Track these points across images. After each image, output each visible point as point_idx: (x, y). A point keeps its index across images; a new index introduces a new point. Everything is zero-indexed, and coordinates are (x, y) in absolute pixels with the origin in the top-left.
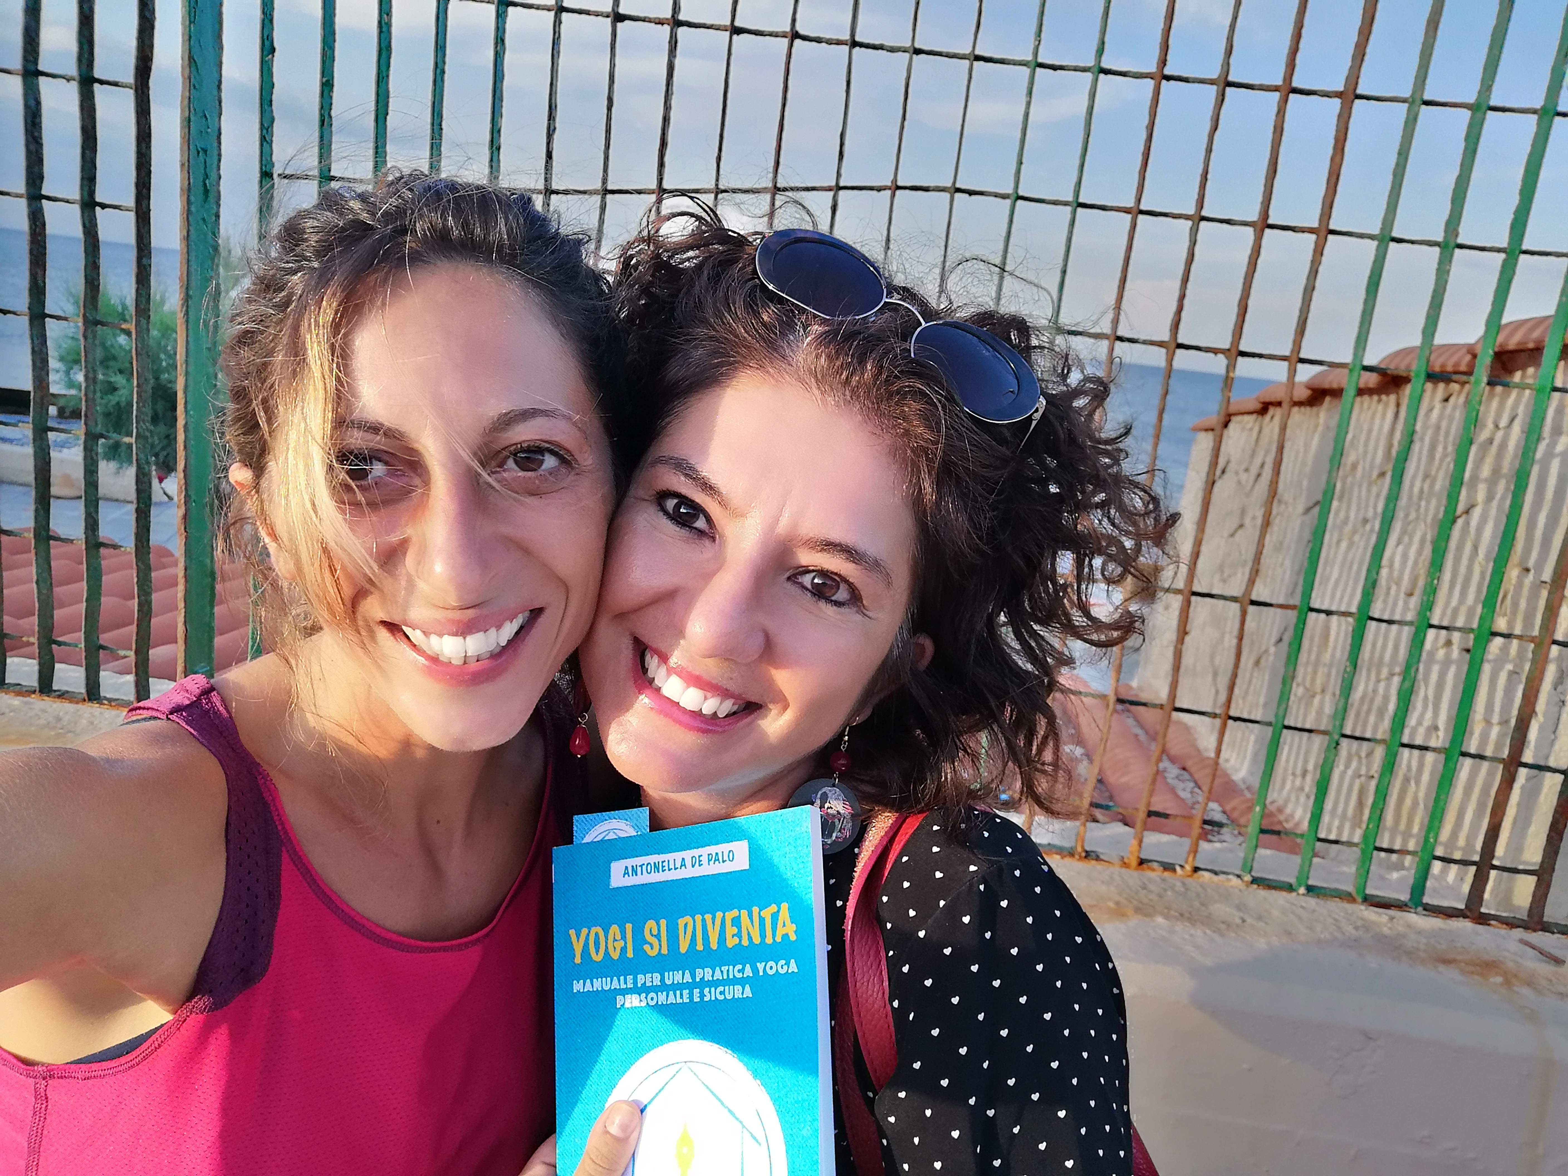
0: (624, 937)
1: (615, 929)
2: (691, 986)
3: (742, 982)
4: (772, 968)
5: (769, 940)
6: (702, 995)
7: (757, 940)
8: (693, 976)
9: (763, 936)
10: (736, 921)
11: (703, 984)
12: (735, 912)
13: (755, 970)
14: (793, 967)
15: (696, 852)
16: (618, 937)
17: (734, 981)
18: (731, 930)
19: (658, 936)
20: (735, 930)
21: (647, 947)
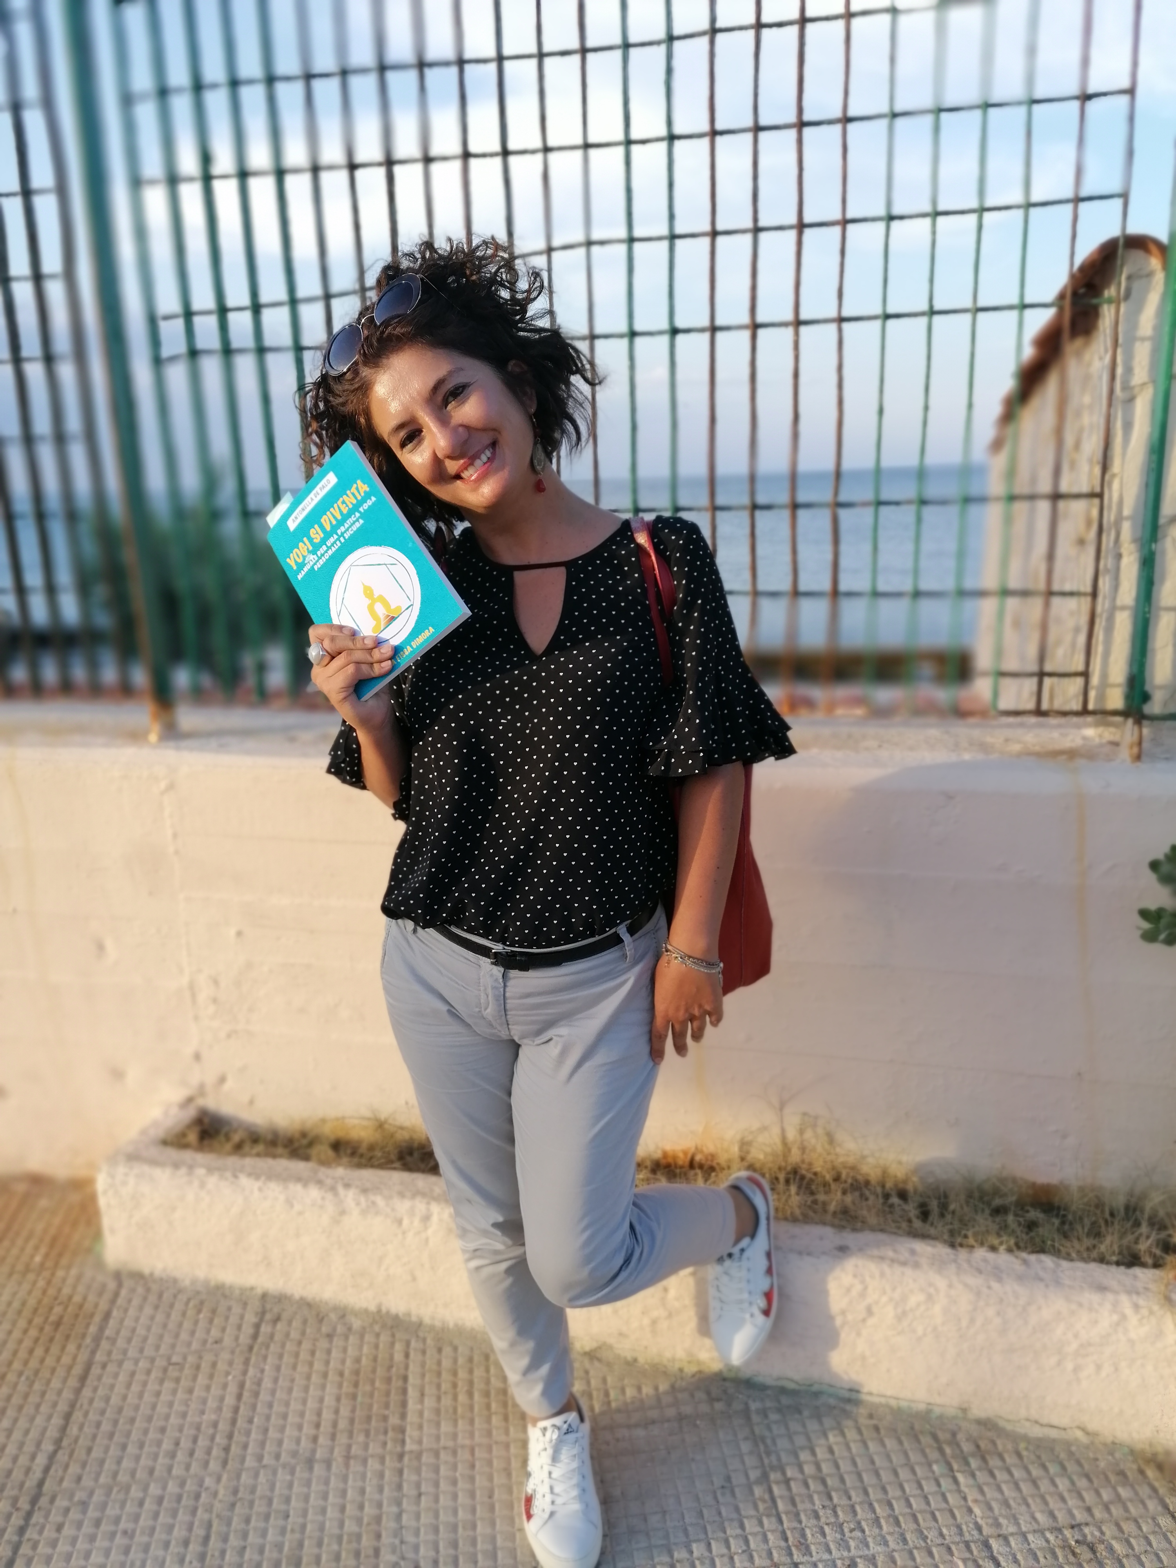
0: (305, 544)
1: (301, 544)
2: (338, 539)
3: (357, 520)
4: (365, 506)
5: (359, 498)
6: (344, 538)
7: (355, 502)
8: (337, 534)
9: (356, 498)
10: (344, 502)
11: (342, 534)
12: (341, 499)
13: (360, 512)
14: (373, 499)
15: (314, 492)
16: (303, 545)
17: (354, 522)
18: (342, 507)
19: (317, 533)
20: (345, 505)
21: (315, 540)
